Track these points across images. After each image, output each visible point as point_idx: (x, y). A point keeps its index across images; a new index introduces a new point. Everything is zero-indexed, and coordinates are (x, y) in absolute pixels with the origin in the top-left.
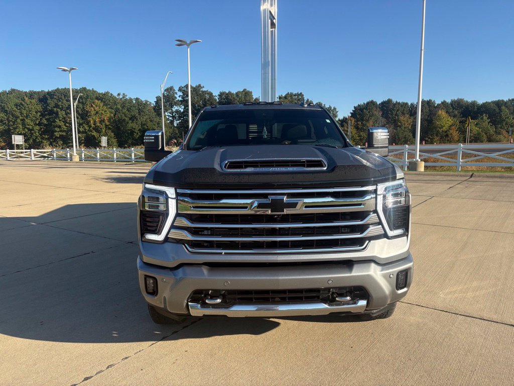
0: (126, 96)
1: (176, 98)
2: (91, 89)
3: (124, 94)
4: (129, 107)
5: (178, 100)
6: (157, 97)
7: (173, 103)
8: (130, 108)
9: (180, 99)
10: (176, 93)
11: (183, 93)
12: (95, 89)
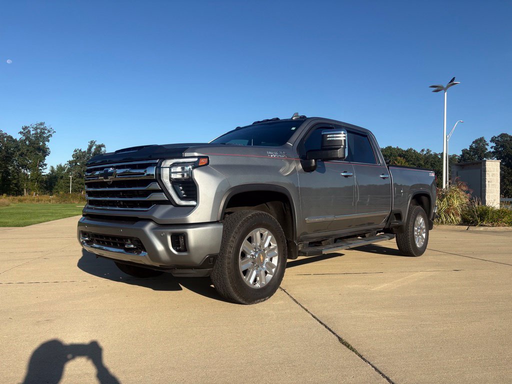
0: (431, 151)
1: (486, 149)
2: (396, 147)
3: (428, 150)
4: (433, 162)
5: (490, 152)
6: (462, 151)
7: (483, 155)
8: (434, 164)
9: (492, 150)
10: (487, 145)
11: (496, 143)
12: (399, 147)
